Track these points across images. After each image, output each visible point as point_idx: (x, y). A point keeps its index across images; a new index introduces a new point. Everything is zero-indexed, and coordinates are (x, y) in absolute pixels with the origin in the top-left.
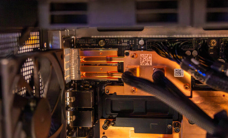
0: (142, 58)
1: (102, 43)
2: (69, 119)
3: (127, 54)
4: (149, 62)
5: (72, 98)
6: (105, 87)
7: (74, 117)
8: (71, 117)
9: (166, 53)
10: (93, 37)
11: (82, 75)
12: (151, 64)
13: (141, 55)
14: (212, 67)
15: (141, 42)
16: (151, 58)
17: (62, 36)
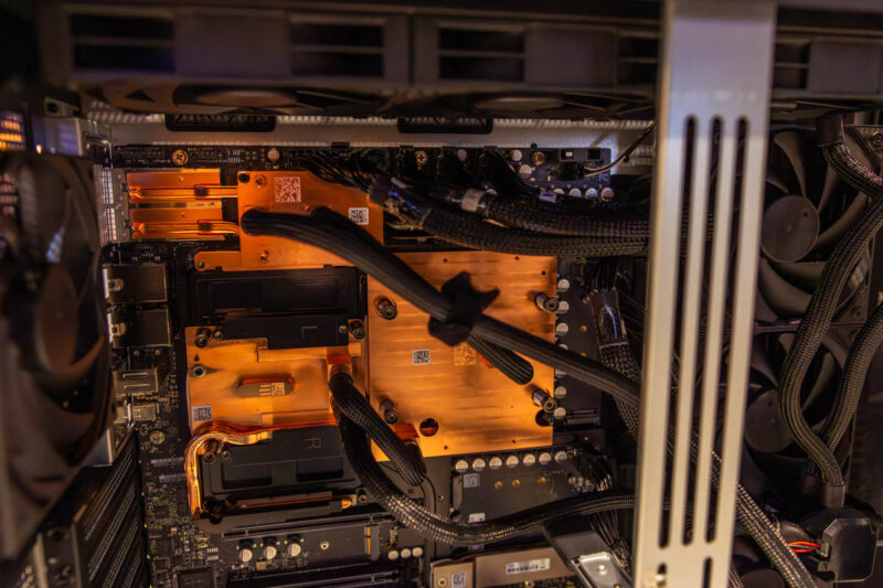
0: (280, 187)
1: (179, 157)
2: (113, 330)
3: (245, 179)
4: (295, 195)
5: (116, 281)
6: (193, 256)
7: (123, 325)
8: (117, 326)
9: (335, 170)
10: (155, 143)
11: (137, 230)
12: (299, 199)
13: (277, 179)
14: (431, 194)
15: (273, 155)
16: (299, 185)
17: (83, 133)
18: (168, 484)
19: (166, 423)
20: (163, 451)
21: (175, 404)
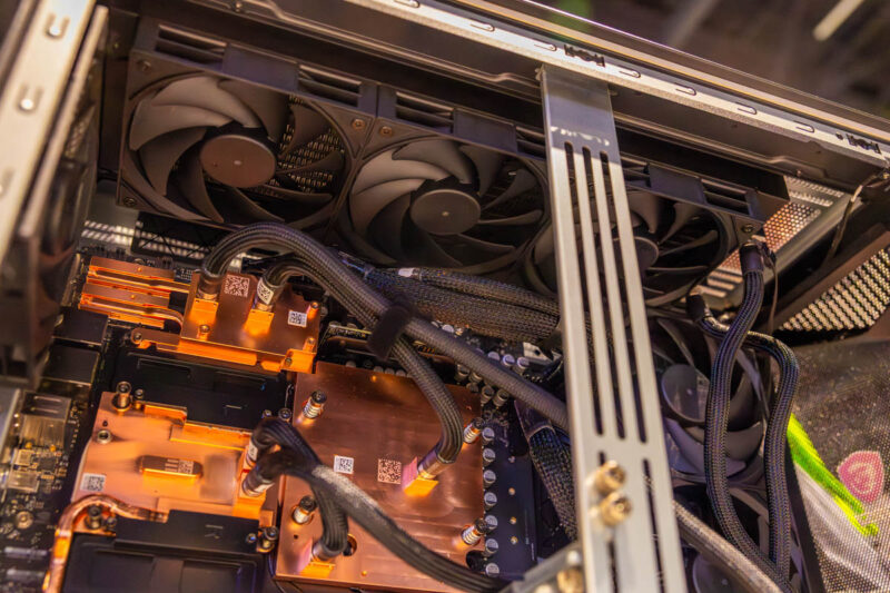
0: (231, 282)
4: (242, 291)
12: (246, 295)
16: (247, 285)
18: (16, 583)
19: (41, 505)
20: (24, 539)
21: (58, 485)
